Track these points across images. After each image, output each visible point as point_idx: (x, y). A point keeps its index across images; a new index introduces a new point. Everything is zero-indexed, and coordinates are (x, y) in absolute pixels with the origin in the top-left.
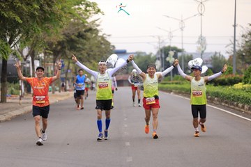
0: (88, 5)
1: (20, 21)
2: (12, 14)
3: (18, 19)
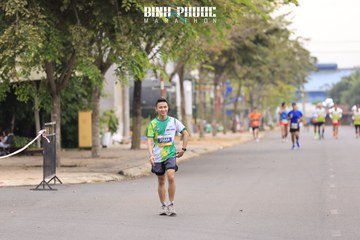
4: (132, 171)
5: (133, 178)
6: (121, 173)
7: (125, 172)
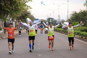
0: (28, 6)
1: (9, 11)
2: (7, 9)
3: (9, 10)
4: (4, 37)
5: (4, 39)
6: (2, 38)
7: (3, 38)
